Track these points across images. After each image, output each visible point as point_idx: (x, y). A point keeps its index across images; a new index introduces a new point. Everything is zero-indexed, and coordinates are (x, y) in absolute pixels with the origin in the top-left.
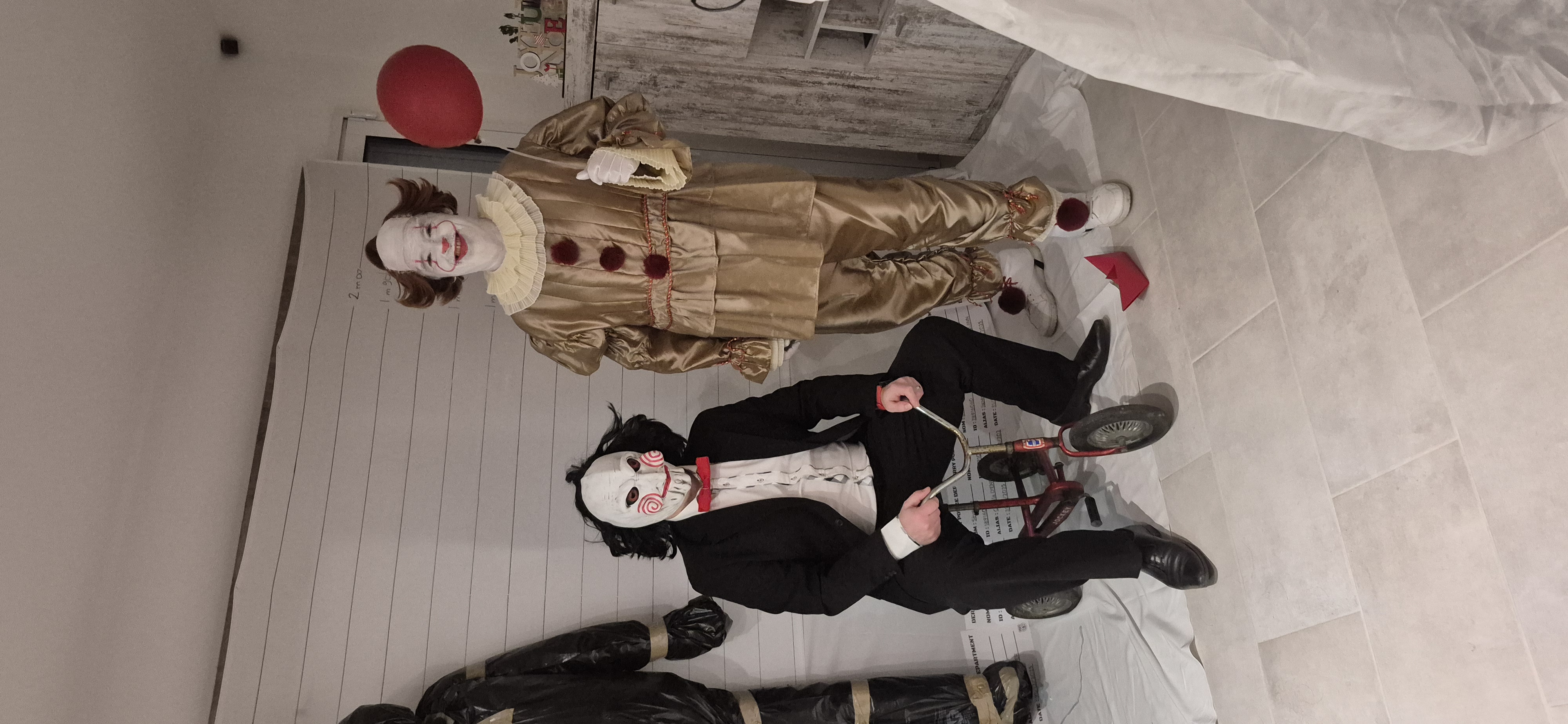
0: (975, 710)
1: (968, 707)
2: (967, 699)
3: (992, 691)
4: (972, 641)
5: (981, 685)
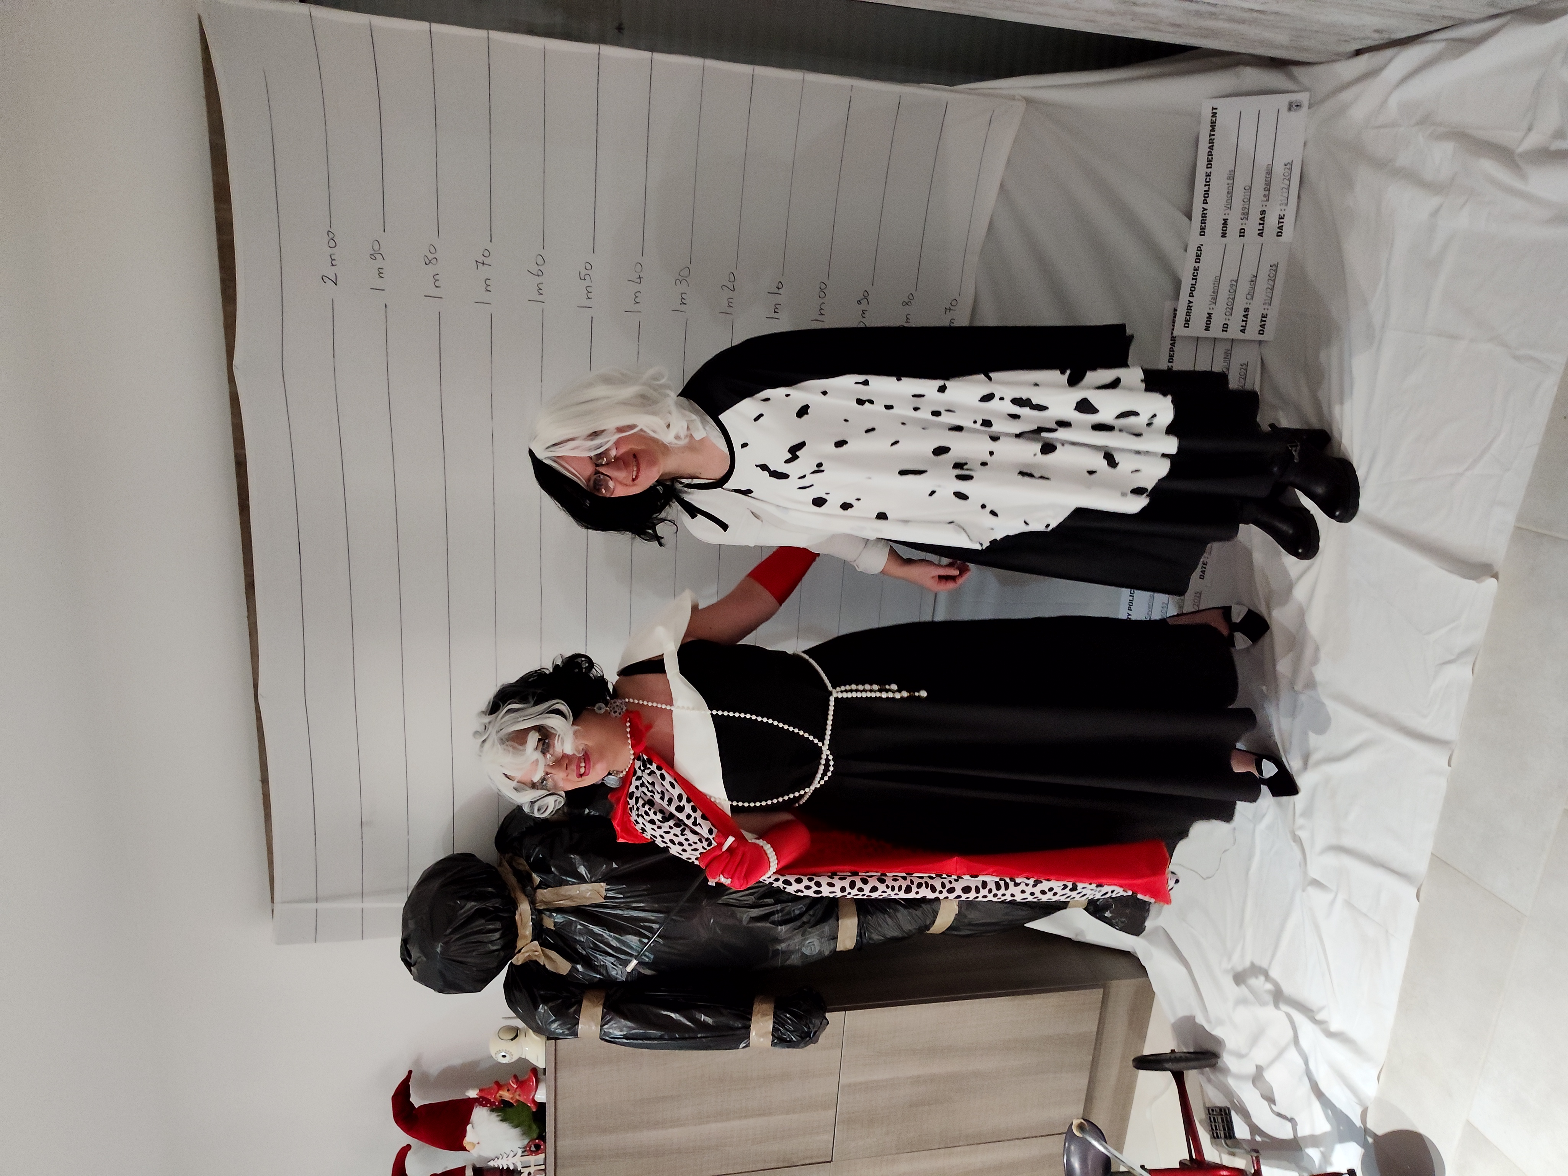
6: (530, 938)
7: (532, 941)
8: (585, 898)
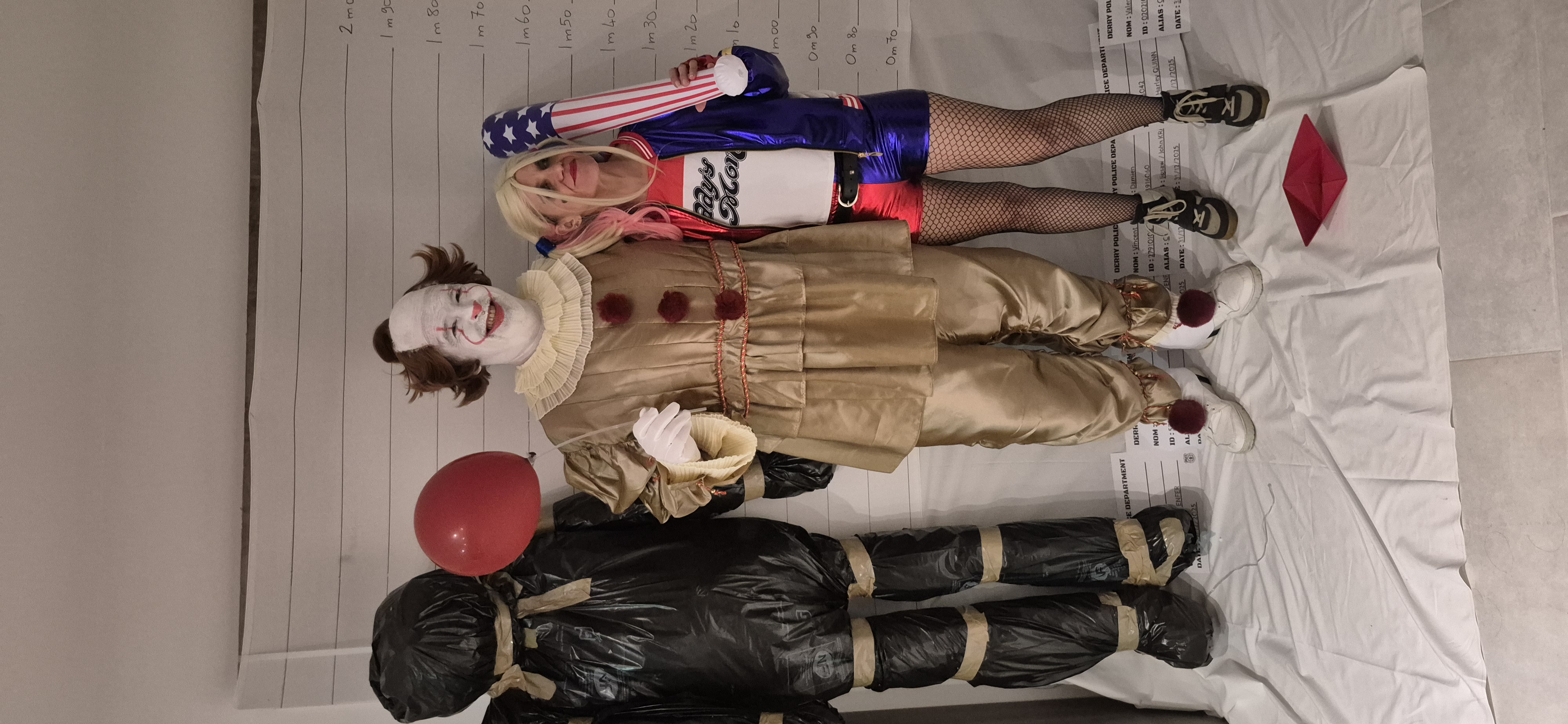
0: (1126, 563)
1: (1118, 561)
2: (1117, 550)
3: (1150, 544)
4: (1123, 466)
5: (1135, 534)
6: (511, 661)
7: (513, 665)
8: (568, 599)
